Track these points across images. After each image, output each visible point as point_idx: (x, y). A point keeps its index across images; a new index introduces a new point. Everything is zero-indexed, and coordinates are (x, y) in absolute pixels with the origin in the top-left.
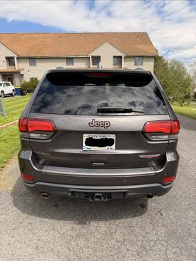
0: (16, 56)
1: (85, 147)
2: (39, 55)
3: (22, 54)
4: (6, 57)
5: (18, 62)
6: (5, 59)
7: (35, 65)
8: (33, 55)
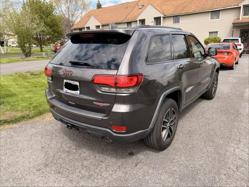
0: (162, 16)
1: (65, 89)
2: (183, 12)
3: (168, 13)
4: (155, 18)
5: (164, 21)
6: (153, 20)
7: (178, 22)
8: (177, 13)
